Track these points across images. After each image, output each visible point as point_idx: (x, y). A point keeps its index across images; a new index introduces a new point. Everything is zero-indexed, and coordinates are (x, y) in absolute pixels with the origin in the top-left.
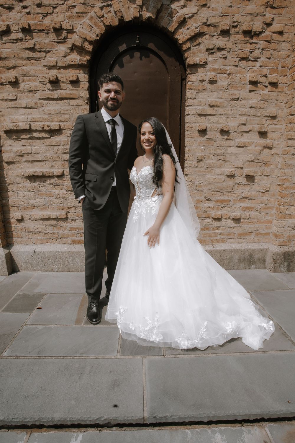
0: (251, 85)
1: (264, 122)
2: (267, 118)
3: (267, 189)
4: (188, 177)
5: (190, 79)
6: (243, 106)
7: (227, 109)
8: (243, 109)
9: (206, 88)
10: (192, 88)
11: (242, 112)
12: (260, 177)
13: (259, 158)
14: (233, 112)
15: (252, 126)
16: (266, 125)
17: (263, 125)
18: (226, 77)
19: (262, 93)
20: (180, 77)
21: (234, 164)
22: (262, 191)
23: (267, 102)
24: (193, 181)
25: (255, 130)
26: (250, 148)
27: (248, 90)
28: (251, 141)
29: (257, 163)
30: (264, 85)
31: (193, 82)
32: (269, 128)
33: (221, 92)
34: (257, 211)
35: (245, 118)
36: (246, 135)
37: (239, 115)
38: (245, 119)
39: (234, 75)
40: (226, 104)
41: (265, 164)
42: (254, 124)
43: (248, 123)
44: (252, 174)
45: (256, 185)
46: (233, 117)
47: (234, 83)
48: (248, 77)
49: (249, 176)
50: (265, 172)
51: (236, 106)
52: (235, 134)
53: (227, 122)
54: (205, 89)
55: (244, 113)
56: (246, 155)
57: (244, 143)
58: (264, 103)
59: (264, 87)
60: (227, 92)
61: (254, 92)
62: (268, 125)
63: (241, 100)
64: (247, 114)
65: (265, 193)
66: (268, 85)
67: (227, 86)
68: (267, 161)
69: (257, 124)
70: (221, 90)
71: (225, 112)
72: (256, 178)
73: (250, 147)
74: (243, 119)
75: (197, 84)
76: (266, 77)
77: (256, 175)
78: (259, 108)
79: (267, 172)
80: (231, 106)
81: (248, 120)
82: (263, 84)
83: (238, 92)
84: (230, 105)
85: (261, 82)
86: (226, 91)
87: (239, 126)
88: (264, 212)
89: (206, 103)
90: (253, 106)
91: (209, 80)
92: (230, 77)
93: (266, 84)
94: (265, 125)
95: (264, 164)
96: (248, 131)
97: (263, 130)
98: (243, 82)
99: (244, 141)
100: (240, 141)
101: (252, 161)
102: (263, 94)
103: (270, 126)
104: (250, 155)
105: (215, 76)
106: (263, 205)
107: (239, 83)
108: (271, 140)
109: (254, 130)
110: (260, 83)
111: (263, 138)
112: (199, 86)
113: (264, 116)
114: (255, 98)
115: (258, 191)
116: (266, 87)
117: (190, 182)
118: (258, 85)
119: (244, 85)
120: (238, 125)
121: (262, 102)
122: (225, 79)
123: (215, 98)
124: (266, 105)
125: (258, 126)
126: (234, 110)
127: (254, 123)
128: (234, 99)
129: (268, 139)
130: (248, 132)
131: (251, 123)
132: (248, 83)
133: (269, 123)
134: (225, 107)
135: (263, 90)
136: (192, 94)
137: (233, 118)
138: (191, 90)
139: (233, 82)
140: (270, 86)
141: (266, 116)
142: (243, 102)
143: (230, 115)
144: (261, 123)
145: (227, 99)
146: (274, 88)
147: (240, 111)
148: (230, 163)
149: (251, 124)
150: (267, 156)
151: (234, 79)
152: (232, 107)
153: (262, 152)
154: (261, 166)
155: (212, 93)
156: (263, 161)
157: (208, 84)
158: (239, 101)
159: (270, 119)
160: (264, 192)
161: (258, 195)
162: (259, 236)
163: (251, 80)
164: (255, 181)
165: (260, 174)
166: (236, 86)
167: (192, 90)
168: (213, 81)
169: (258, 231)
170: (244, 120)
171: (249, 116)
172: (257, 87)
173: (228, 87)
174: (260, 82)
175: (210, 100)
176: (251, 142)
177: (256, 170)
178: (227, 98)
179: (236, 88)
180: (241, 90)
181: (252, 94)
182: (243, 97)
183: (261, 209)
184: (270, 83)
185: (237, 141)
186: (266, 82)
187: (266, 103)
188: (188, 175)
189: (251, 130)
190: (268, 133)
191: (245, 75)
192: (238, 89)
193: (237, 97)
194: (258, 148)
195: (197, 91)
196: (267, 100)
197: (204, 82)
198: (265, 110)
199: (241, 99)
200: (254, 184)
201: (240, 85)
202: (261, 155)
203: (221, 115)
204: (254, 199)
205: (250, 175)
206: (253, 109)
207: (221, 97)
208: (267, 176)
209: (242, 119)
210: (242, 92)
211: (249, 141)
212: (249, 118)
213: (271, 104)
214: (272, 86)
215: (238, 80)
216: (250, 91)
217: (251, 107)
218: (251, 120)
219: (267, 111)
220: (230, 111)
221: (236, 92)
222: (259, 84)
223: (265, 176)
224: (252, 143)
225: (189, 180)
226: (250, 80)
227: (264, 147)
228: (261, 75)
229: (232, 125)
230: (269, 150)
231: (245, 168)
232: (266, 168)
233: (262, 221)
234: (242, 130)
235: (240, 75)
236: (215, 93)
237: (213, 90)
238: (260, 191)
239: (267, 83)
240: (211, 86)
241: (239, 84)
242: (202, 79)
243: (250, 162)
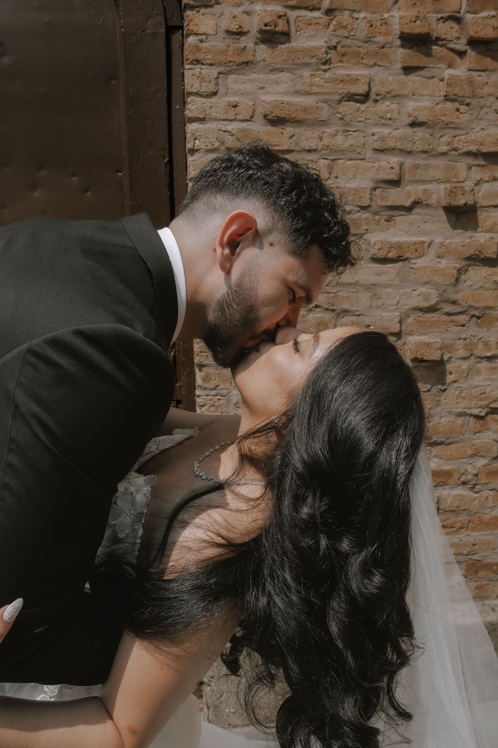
0: (410, 48)
1: (463, 174)
2: (471, 161)
3: (492, 406)
4: (202, 374)
5: (191, 27)
6: (384, 120)
7: (330, 130)
8: (386, 131)
9: (250, 58)
10: (200, 56)
11: (383, 139)
12: (465, 365)
13: (455, 297)
14: (350, 141)
15: (421, 187)
16: (469, 185)
17: (459, 185)
18: (321, 21)
19: (447, 76)
20: (161, 19)
21: (367, 320)
22: (476, 411)
23: (468, 105)
24: (223, 389)
25: (434, 199)
26: (420, 263)
27: (399, 66)
28: (421, 239)
29: (448, 314)
30: (452, 50)
31: (204, 37)
32: (480, 194)
33: (307, 73)
34: (464, 483)
35: (394, 160)
36: (401, 220)
37: (374, 149)
38: (395, 165)
39: (347, 13)
40: (324, 114)
41: (479, 318)
42: (429, 182)
43: (407, 177)
44: (436, 356)
45: (452, 391)
46: (353, 156)
47: (348, 42)
48: (397, 20)
49: (422, 361)
50: (481, 346)
51: (363, 119)
52: (365, 215)
53: (333, 175)
54: (247, 63)
55: (391, 144)
56: (410, 290)
57: (400, 246)
58: (458, 110)
59: (456, 57)
60: (326, 71)
61: (422, 72)
62: (476, 185)
63: (376, 101)
64: (399, 147)
65: (489, 418)
66: (467, 47)
67: (327, 53)
68: (485, 305)
69: (438, 181)
70: (306, 65)
71: (325, 141)
72: (449, 367)
73: (419, 261)
74: (388, 165)
75: (217, 43)
76: (458, 20)
77: (451, 358)
78: (441, 125)
79: (487, 345)
80: (342, 119)
81: (406, 166)
82: (451, 45)
83: (365, 72)
84: (339, 116)
85: (443, 40)
86: (323, 67)
87: (375, 189)
88: (491, 486)
89: (254, 111)
90: (422, 119)
91: (261, 32)
92: (334, 22)
93: (461, 45)
94: (467, 183)
95: (473, 316)
96: (408, 204)
97: (463, 202)
98: (380, 39)
99: (396, 239)
100: (382, 242)
101: (432, 309)
102: (451, 77)
103: (485, 188)
104: (424, 289)
105: (280, 17)
106: (482, 462)
107: (367, 42)
108: (493, 235)
109: (430, 202)
110: (440, 43)
111: (463, 228)
112: (225, 53)
113: (460, 155)
114: (425, 93)
115: (460, 415)
116: (461, 54)
117: (214, 392)
118: (434, 47)
119: (383, 47)
120: (372, 185)
121: (449, 105)
122: (317, 27)
123: (287, 93)
124: (465, 117)
125: (442, 186)
126: (356, 134)
127: (428, 179)
128: (351, 97)
129: (479, 229)
130: (409, 209)
131: (417, 178)
132: (399, 42)
133: (478, 177)
134: (324, 123)
135: (450, 66)
136: (202, 79)
137: (352, 162)
138: (199, 66)
139: (347, 37)
140: (474, 53)
141: (468, 154)
142: (385, 106)
143: (342, 152)
144: (454, 176)
145: (327, 97)
146: (489, 60)
147: (375, 138)
148: (354, 318)
149: (416, 182)
150: (481, 291)
151: (350, 27)
152: (347, 125)
153: (463, 277)
154: (463, 325)
155: (273, 76)
156: (471, 307)
157: (256, 44)
158: (370, 103)
159: (483, 162)
160: (483, 414)
161: (463, 426)
162: (481, 574)
163: (405, 31)
164: (450, 378)
165: (462, 353)
166: (358, 53)
167: (202, 64)
168: (276, 33)
169: (475, 557)
170: (392, 168)
171: (410, 152)
172: (429, 54)
173: (329, 56)
174: (438, 39)
175: (269, 98)
176: (423, 242)
177: (447, 342)
178: (329, 94)
179: (358, 58)
180: (375, 64)
181: (414, 79)
182: (383, 90)
183: (476, 475)
184: (473, 42)
185: (373, 241)
186: (458, 38)
187: (463, 108)
188: (204, 366)
189: (418, 203)
190: (479, 212)
191: (386, 15)
192: (365, 61)
193: (361, 89)
194: (448, 264)
195: (222, 69)
196: (468, 101)
197: (243, 38)
198: (463, 132)
199: (377, 95)
200: (444, 390)
201: (372, 48)
202: (460, 287)
203: (309, 151)
204: (449, 441)
205: (426, 358)
206: (422, 129)
207: (307, 88)
208: (490, 359)
209: (384, 164)
210: (379, 74)
211: (414, 239)
212: (409, 161)
213: (483, 111)
214: (483, 53)
215: (361, 29)
216: (408, 70)
217: (413, 124)
218: (416, 167)
219: (472, 136)
220: (340, 138)
221: (359, 72)
222: (437, 45)
223: (482, 358)
224: (426, 245)
225: (207, 385)
226: (402, 33)
227: (469, 258)
228: (440, 15)
229: (353, 185)
230: (487, 268)
231: (410, 334)
232: (483, 333)
233: (486, 518)
234: (389, 204)
235: (369, 15)
236: (285, 76)
237: (278, 66)
238: (469, 412)
239: (463, 41)
240: (271, 51)
241: (366, 45)
242: (234, 27)
243: (426, 312)
